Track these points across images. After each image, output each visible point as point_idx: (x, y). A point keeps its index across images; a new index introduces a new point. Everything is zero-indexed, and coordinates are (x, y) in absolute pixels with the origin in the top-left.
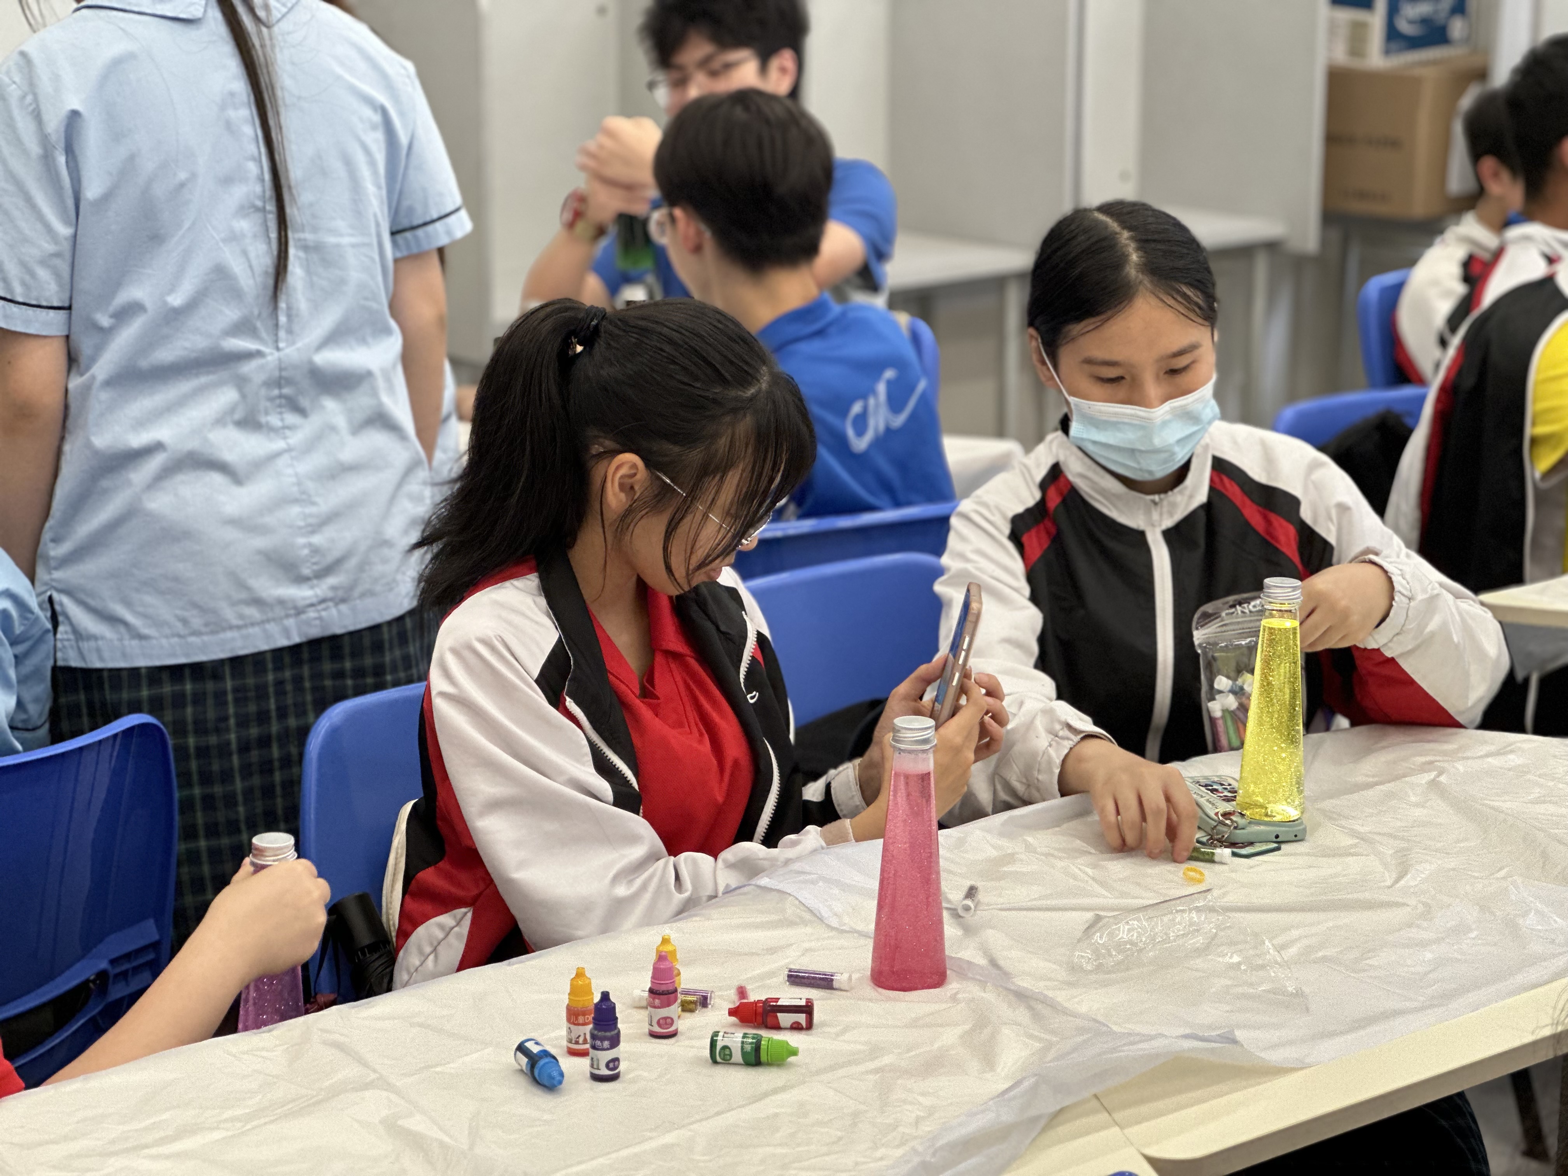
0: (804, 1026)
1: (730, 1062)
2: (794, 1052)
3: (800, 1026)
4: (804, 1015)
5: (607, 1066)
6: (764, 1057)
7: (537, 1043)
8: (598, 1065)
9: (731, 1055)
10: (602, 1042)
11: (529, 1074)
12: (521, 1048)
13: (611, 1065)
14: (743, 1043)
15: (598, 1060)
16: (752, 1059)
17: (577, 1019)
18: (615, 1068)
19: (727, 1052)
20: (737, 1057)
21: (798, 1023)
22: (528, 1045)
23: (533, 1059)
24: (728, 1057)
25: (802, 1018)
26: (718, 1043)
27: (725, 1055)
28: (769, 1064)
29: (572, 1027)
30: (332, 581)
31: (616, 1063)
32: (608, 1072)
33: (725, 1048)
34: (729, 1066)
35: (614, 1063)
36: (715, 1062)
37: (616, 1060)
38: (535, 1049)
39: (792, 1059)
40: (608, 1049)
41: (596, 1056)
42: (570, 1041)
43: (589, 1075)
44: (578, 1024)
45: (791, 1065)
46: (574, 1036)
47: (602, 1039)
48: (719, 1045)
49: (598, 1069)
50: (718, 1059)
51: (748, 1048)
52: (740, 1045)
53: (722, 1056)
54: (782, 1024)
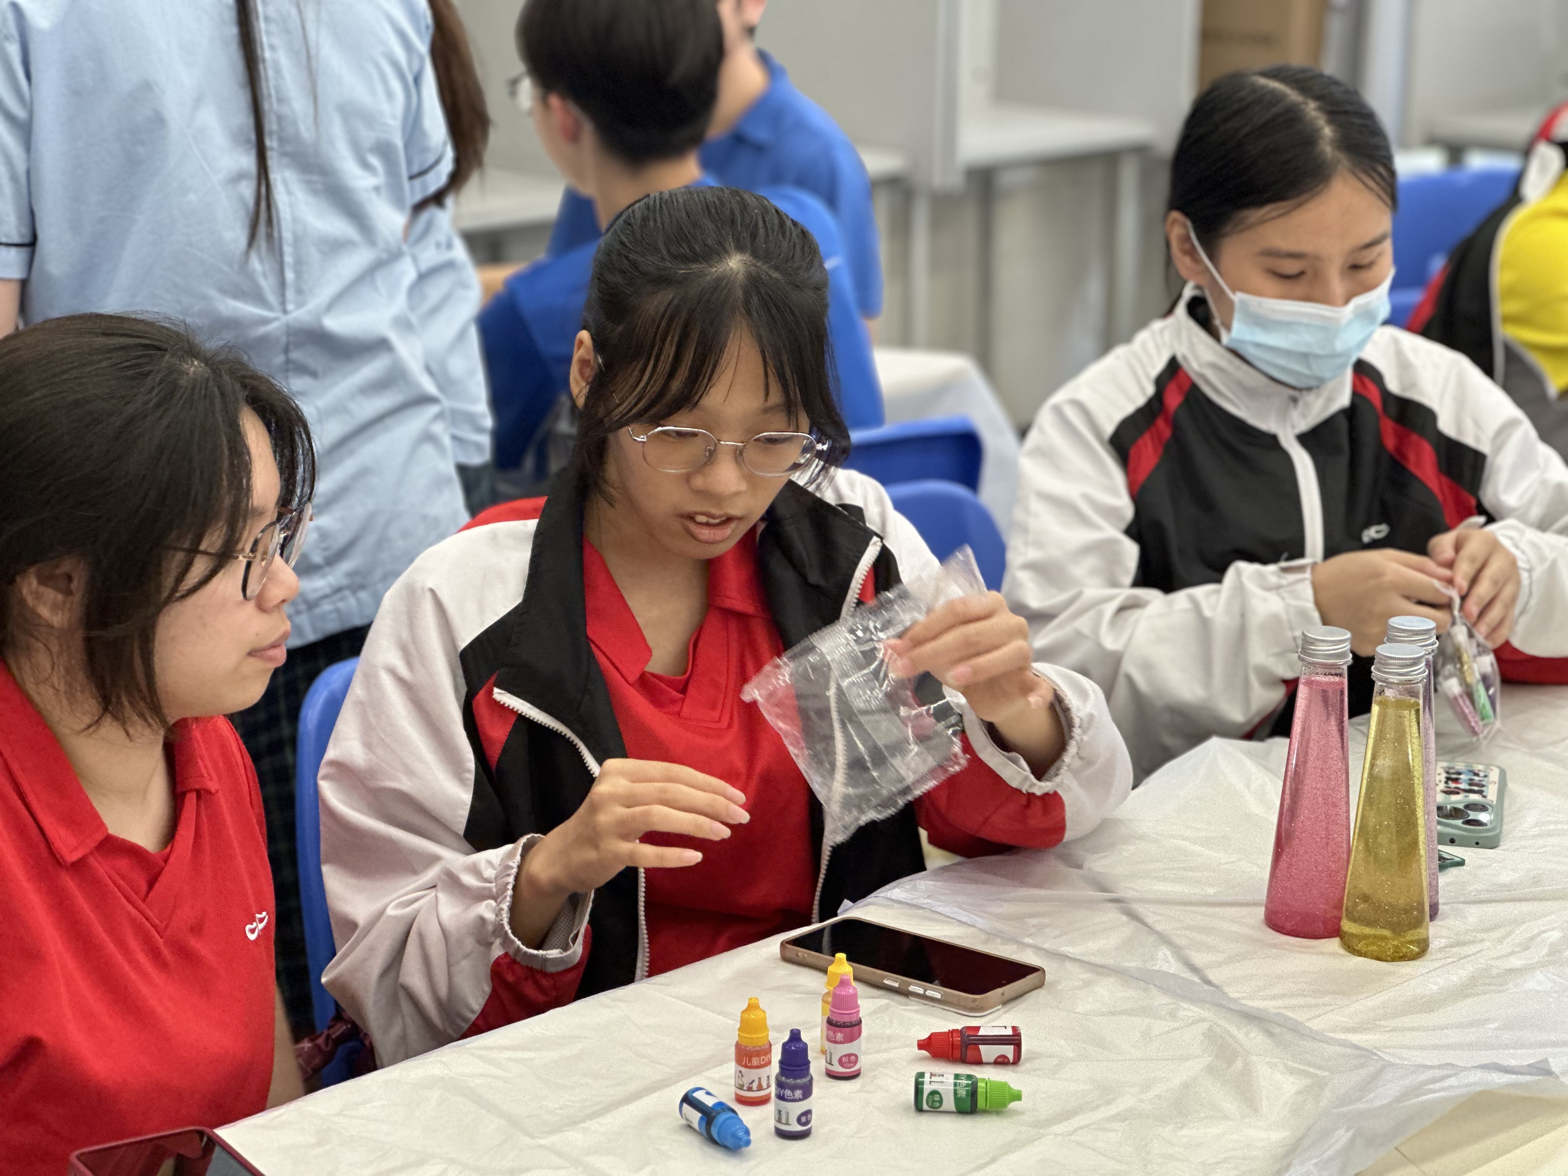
0: (1011, 1060)
1: (941, 1109)
2: (1018, 1097)
3: (1006, 1061)
4: (1012, 1047)
5: (799, 1120)
6: (981, 1103)
7: (708, 1093)
8: (787, 1119)
9: (941, 1102)
10: (793, 1092)
11: (705, 1133)
12: (688, 1099)
13: (803, 1119)
14: (955, 1085)
15: (788, 1114)
16: (968, 1106)
17: (750, 1061)
18: (807, 1122)
19: (937, 1098)
20: (949, 1103)
21: (1004, 1057)
22: (697, 1095)
23: (708, 1115)
24: (937, 1104)
25: (1008, 1051)
26: (925, 1086)
27: (933, 1101)
28: (985, 1112)
29: (743, 1070)
30: (346, 566)
31: (809, 1116)
32: (800, 1128)
33: (934, 1093)
34: (936, 1114)
35: (805, 1117)
36: (919, 1109)
37: (808, 1113)
38: (709, 1102)
39: (1013, 1105)
40: (800, 1100)
41: (786, 1108)
42: (741, 1087)
43: (773, 1130)
44: (751, 1067)
45: (1015, 1113)
46: (746, 1082)
47: (793, 1088)
48: (927, 1088)
49: (787, 1124)
50: (925, 1107)
51: (962, 1093)
52: (952, 1088)
53: (930, 1103)
54: (984, 1059)
